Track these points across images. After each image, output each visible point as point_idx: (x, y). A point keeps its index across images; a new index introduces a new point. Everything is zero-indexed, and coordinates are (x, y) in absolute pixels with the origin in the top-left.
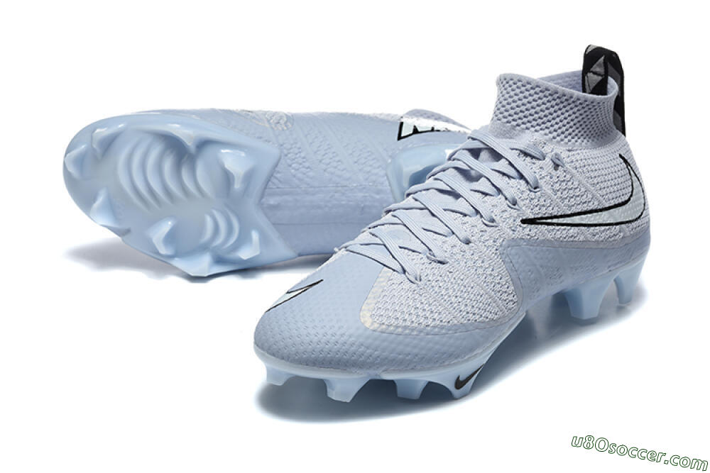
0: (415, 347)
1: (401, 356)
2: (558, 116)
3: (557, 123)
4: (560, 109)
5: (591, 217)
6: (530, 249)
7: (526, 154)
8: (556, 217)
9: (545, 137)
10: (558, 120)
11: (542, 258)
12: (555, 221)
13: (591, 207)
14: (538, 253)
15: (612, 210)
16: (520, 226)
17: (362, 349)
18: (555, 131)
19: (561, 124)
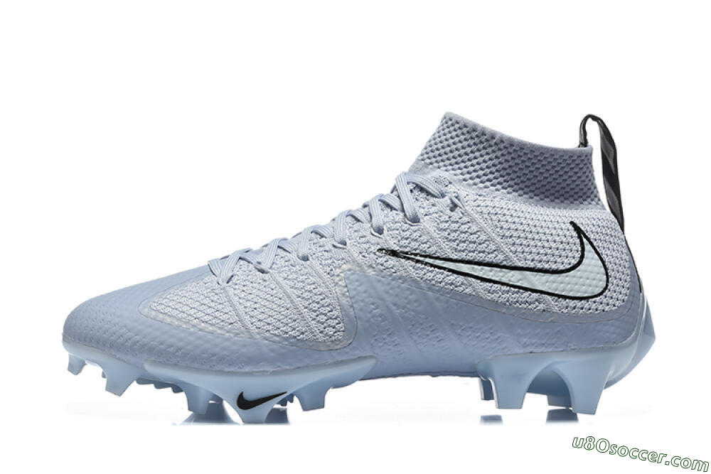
0: (180, 340)
1: (162, 346)
2: (475, 158)
3: (472, 165)
4: (479, 150)
5: (491, 271)
6: (379, 281)
7: (422, 190)
8: (431, 257)
9: (455, 177)
10: (474, 162)
11: (397, 296)
12: (428, 260)
13: (490, 258)
14: (391, 289)
15: (528, 273)
16: (375, 253)
17: (124, 330)
18: (469, 173)
19: (477, 167)
